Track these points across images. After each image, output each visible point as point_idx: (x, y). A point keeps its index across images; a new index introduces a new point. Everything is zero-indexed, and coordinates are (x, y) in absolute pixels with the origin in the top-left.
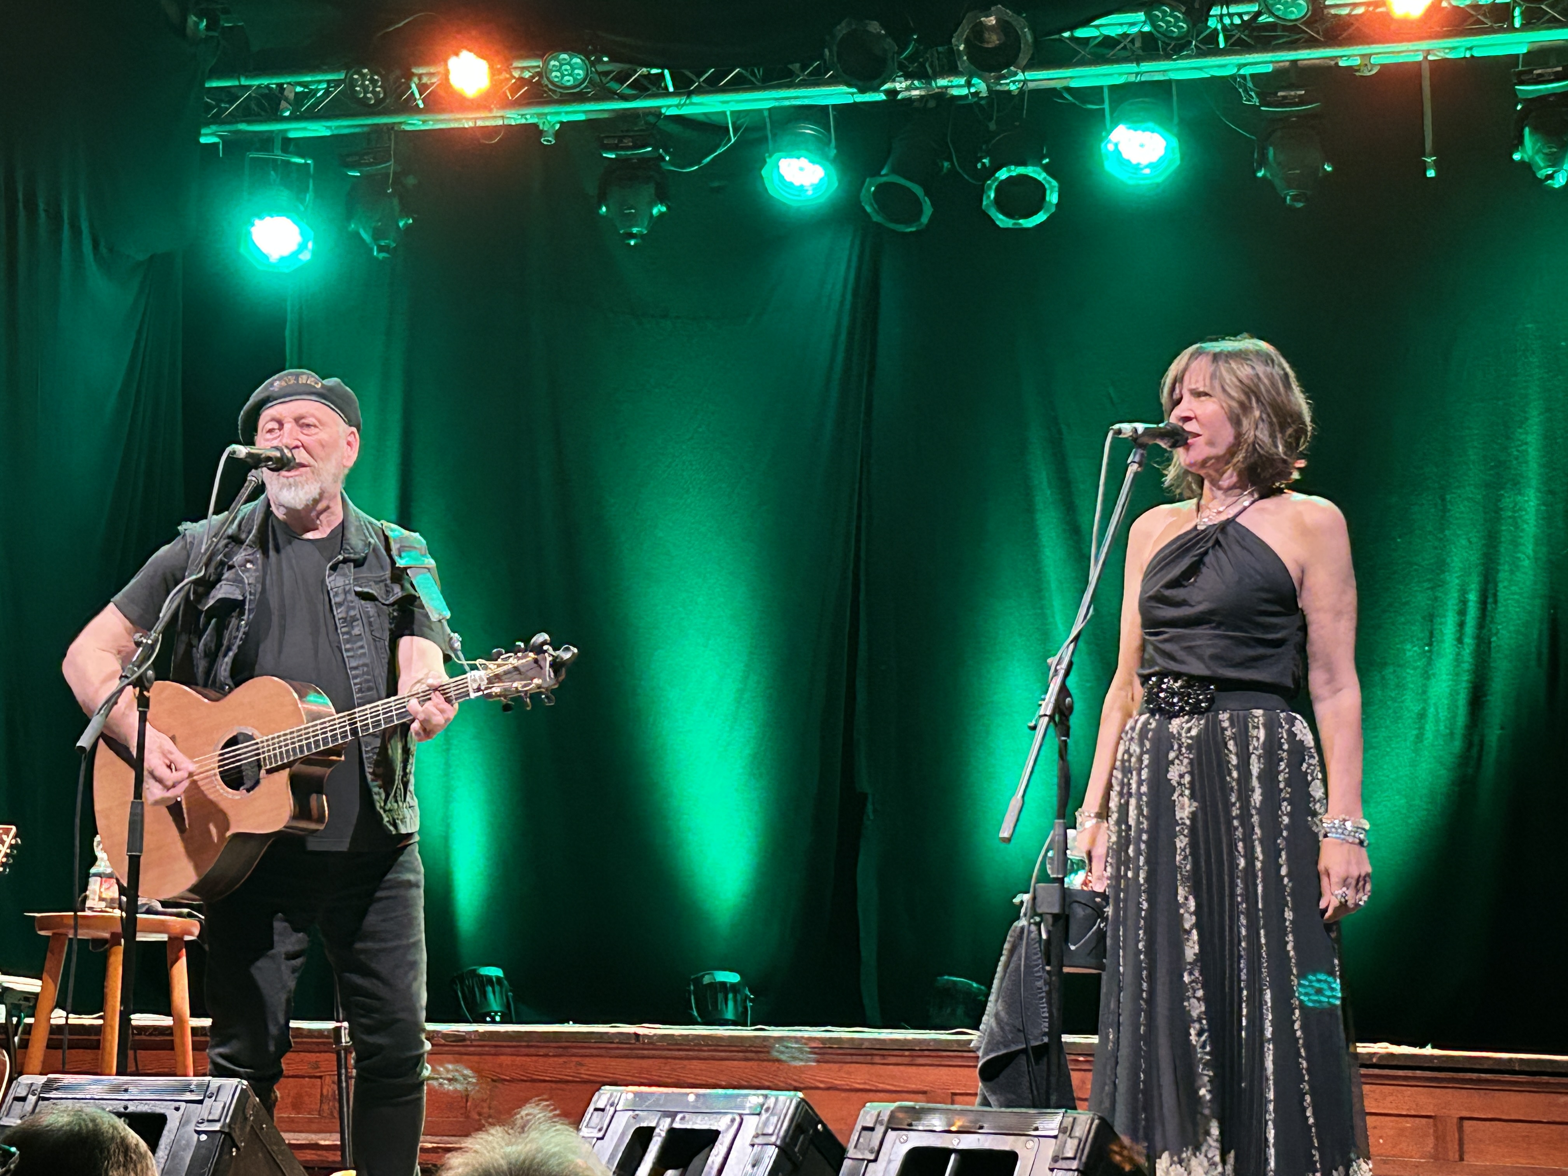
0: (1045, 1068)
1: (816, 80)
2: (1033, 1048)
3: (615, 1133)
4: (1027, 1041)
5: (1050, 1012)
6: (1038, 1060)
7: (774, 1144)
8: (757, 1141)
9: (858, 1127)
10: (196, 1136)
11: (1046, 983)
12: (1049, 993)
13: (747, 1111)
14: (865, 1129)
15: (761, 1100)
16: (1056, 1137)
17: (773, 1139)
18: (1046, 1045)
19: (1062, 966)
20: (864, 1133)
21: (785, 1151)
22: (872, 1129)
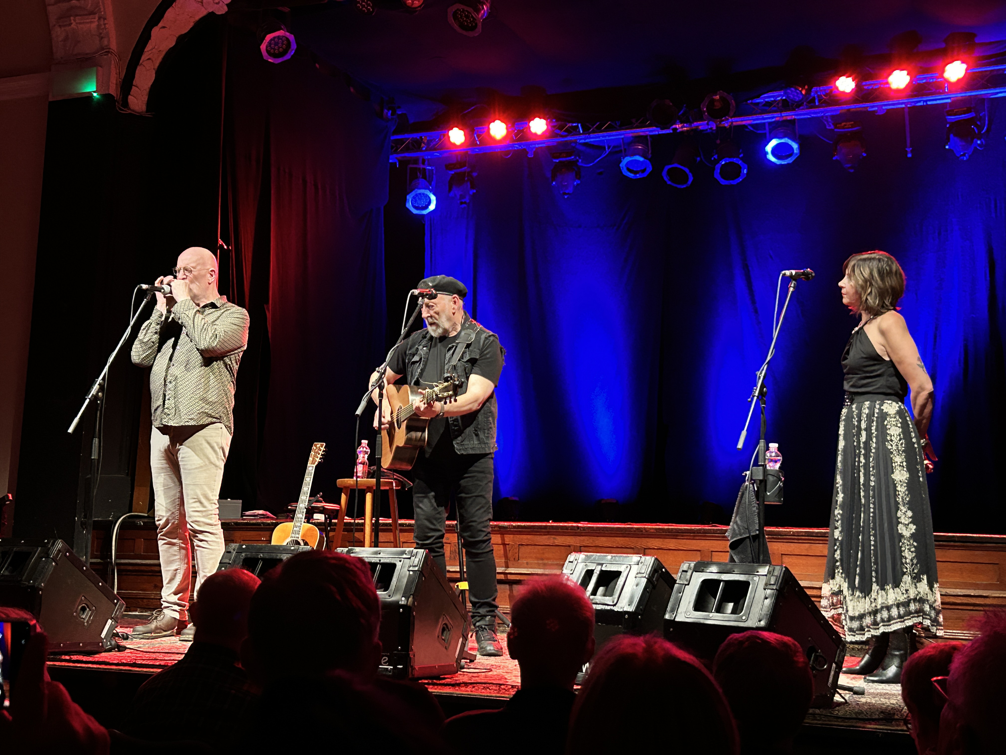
0: (757, 544)
1: (642, 125)
2: (753, 536)
3: (577, 571)
4: (749, 533)
5: (759, 520)
6: (754, 541)
7: (645, 577)
8: (637, 576)
9: (681, 570)
10: (408, 572)
11: (757, 509)
12: (759, 513)
13: (633, 563)
14: (683, 571)
15: (639, 558)
16: (766, 575)
17: (644, 575)
18: (757, 535)
19: (764, 502)
20: (684, 573)
21: (649, 580)
22: (686, 571)
